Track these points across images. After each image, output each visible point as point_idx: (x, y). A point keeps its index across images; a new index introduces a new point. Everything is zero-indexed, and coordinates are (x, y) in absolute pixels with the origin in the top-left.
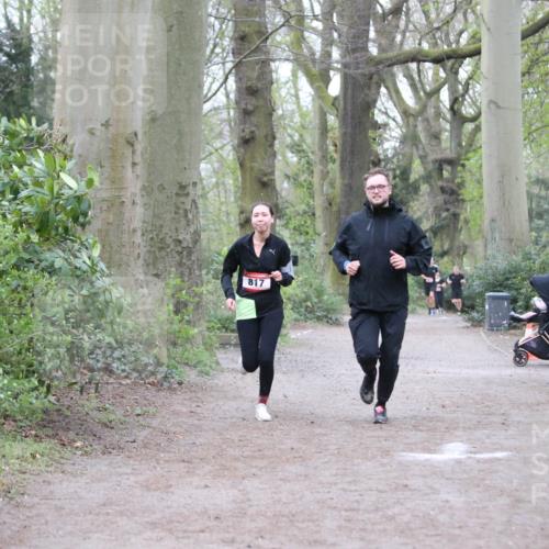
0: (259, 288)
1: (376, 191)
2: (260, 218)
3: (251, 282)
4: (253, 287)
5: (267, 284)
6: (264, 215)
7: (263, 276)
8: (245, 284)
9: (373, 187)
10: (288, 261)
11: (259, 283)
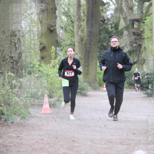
0: (70, 75)
2: (70, 52)
3: (68, 73)
4: (68, 75)
5: (73, 74)
6: (71, 51)
7: (72, 71)
10: (80, 66)
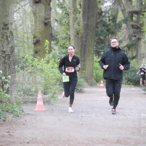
0: (71, 71)
1: (114, 43)
5: (73, 70)
8: (67, 70)
9: (113, 42)
11: (71, 70)
